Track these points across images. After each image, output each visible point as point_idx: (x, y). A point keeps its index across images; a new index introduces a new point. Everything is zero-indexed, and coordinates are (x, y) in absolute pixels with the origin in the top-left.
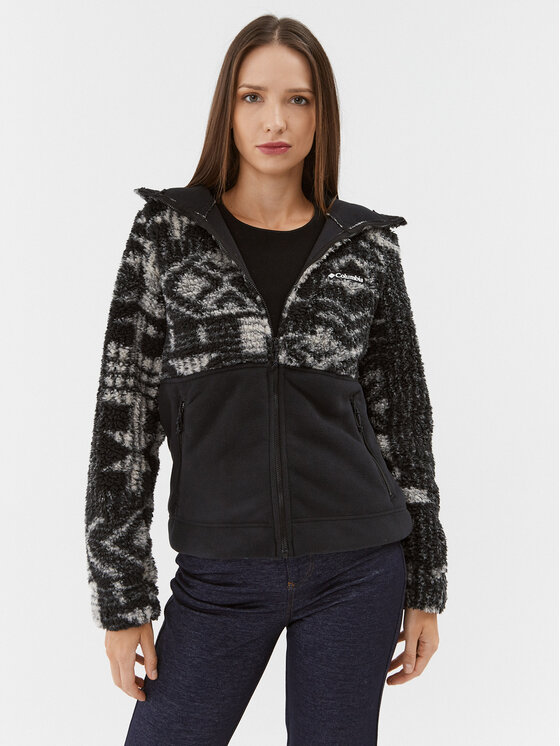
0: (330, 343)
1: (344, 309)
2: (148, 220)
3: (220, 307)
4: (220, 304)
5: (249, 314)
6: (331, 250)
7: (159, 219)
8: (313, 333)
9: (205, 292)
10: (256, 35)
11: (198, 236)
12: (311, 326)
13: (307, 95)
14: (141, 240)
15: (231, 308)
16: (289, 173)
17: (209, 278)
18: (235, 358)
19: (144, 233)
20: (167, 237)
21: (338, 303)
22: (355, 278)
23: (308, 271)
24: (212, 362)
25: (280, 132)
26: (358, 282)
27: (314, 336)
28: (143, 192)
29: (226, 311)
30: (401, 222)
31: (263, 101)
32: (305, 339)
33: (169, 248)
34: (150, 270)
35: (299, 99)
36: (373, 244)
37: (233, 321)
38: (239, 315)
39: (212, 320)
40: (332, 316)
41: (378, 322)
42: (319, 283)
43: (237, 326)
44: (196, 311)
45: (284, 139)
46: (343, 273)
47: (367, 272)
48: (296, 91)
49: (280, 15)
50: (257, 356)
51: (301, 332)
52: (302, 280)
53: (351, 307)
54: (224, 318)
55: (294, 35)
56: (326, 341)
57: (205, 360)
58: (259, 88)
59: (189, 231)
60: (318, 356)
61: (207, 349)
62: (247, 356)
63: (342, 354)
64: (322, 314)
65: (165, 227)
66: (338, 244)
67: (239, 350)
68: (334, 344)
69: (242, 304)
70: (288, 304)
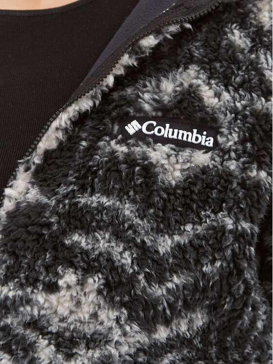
0: (95, 316)
1: (143, 224)
6: (126, 60)
8: (52, 288)
12: (47, 268)
21: (128, 210)
22: (192, 136)
26: (199, 147)
27: (53, 298)
32: (29, 302)
42: (92, 149)
46: (161, 122)
47: (225, 119)
51: (21, 286)
53: (164, 219)
56: (85, 313)
64: (78, 238)
66: (149, 42)
68: (108, 316)
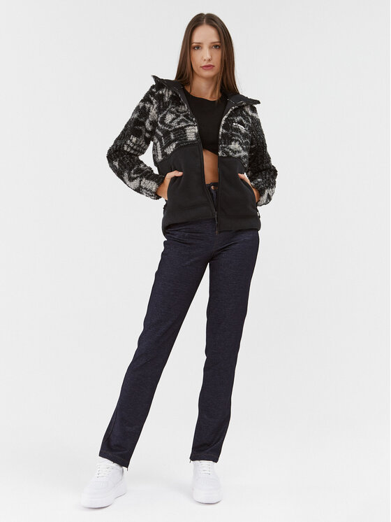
0: (239, 147)
2: (157, 91)
3: (179, 124)
4: (179, 123)
5: (189, 126)
7: (161, 92)
8: (231, 144)
9: (174, 119)
10: (197, 22)
11: (175, 100)
12: (230, 142)
13: (218, 44)
14: (152, 98)
15: (183, 124)
16: (213, 78)
17: (176, 115)
18: (186, 142)
19: (154, 96)
20: (163, 100)
23: (224, 119)
24: (177, 145)
25: (209, 60)
28: (155, 78)
29: (180, 126)
30: (258, 102)
31: (202, 48)
32: (228, 146)
33: (163, 105)
34: (153, 112)
35: (216, 46)
36: (247, 113)
37: (183, 129)
38: (185, 127)
39: (176, 130)
40: (237, 138)
41: (252, 147)
43: (185, 131)
44: (170, 128)
45: (211, 63)
47: (246, 125)
48: (215, 43)
49: (205, 13)
50: (193, 141)
51: (227, 144)
52: (223, 123)
54: (180, 128)
55: (212, 20)
57: (174, 146)
58: (199, 43)
59: (172, 97)
60: (235, 152)
61: (174, 141)
62: (190, 141)
63: (243, 153)
64: (234, 137)
65: (163, 95)
67: (186, 139)
69: (187, 122)
70: (220, 133)
